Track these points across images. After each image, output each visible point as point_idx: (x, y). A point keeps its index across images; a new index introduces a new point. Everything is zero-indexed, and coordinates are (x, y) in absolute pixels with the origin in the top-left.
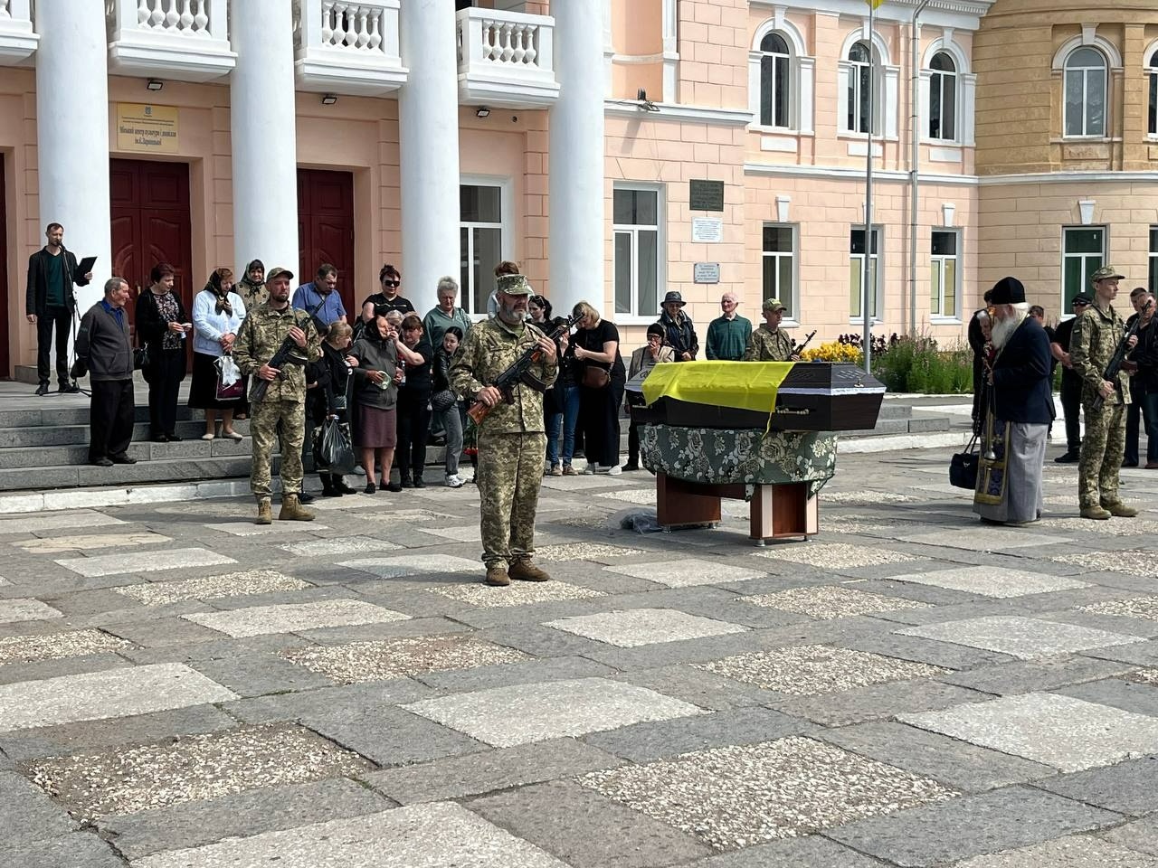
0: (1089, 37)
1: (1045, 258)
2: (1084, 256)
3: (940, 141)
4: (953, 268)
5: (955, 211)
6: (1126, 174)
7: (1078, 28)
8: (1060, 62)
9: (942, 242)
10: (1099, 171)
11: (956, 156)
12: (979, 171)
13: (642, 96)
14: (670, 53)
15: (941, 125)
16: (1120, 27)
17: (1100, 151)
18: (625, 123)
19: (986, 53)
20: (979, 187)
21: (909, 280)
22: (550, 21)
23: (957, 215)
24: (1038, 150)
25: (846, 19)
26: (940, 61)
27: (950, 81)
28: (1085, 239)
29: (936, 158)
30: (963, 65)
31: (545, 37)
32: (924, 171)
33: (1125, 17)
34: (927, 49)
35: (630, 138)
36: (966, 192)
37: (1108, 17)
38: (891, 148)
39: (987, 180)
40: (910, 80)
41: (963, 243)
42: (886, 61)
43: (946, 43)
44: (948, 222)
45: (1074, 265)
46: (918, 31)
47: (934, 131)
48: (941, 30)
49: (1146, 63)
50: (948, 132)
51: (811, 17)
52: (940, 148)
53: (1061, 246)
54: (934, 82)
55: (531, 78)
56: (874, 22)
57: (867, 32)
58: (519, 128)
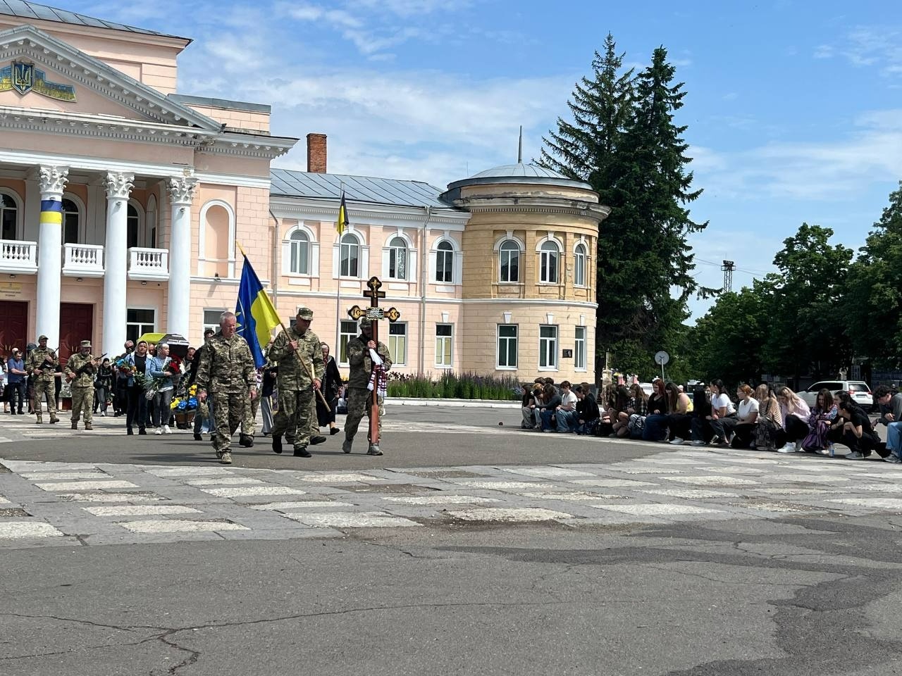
0: (510, 236)
1: (489, 339)
2: (508, 338)
3: (443, 282)
4: (449, 344)
5: (450, 315)
6: (527, 300)
7: (505, 232)
8: (497, 248)
9: (444, 330)
10: (514, 298)
11: (452, 290)
12: (463, 297)
13: (217, 275)
14: (232, 257)
15: (444, 274)
16: (525, 232)
17: (515, 290)
18: (208, 287)
19: (466, 242)
20: (464, 304)
21: (421, 347)
22: (167, 251)
23: (451, 317)
24: (487, 288)
25: (386, 228)
26: (444, 245)
27: (450, 255)
28: (509, 330)
29: (438, 291)
30: (456, 248)
31: (164, 257)
32: (430, 296)
33: (526, 227)
34: (433, 242)
35: (211, 292)
36: (457, 307)
37: (517, 227)
38: (413, 287)
39: (466, 301)
40: (423, 255)
41: (455, 331)
42: (411, 246)
43: (447, 237)
44: (446, 320)
45: (503, 342)
46: (428, 233)
47: (439, 277)
48: (443, 232)
49: (538, 248)
50: (449, 278)
51: (368, 228)
52: (442, 286)
53: (497, 333)
54: (440, 255)
55: (157, 272)
56: (405, 229)
57: (401, 234)
58: (161, 288)
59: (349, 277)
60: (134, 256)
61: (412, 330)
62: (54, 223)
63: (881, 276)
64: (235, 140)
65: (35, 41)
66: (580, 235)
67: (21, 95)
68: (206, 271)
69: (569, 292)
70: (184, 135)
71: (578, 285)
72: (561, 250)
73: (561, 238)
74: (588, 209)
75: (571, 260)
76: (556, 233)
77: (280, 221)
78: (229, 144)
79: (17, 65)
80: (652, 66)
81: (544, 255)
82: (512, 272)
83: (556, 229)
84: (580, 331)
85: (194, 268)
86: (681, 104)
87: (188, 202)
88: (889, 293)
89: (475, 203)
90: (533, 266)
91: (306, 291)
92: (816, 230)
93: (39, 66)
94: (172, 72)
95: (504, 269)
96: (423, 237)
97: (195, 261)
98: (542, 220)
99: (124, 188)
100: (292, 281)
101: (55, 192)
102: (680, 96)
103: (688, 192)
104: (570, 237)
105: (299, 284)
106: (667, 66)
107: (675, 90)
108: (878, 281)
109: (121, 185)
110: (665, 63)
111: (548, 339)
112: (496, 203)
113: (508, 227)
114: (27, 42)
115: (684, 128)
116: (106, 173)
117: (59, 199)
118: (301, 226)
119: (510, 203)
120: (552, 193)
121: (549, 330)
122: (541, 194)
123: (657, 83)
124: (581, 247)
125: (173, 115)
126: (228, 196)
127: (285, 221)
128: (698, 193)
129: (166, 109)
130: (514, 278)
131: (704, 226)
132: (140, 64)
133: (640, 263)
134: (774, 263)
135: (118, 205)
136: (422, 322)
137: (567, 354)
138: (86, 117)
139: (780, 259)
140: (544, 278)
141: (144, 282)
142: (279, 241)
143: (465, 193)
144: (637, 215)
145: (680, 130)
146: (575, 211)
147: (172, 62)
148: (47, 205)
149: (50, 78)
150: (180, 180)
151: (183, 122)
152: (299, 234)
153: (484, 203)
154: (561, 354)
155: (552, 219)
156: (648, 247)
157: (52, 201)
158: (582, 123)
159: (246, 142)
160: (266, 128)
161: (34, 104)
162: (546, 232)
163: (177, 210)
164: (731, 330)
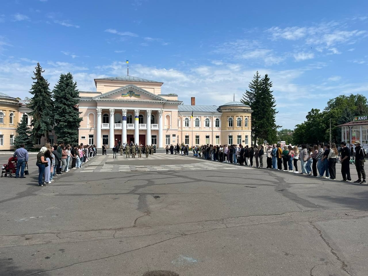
0: (230, 117)
1: (227, 139)
4: (219, 140)
5: (219, 134)
6: (234, 130)
7: (229, 116)
8: (228, 120)
9: (217, 137)
10: (232, 130)
11: (219, 129)
12: (221, 130)
13: (168, 128)
14: (171, 125)
15: (217, 125)
16: (233, 116)
17: (232, 128)
18: (166, 131)
19: (222, 119)
20: (221, 132)
21: (213, 140)
24: (226, 128)
25: (204, 117)
26: (217, 119)
27: (218, 122)
28: (231, 137)
30: (220, 120)
31: (158, 125)
32: (214, 130)
33: (234, 115)
34: (215, 119)
35: (167, 132)
36: (220, 132)
37: (232, 115)
38: (211, 128)
39: (222, 131)
40: (212, 122)
41: (220, 137)
42: (210, 120)
43: (218, 118)
44: (218, 135)
45: (229, 139)
46: (213, 117)
47: (216, 126)
48: (217, 117)
49: (237, 119)
50: (218, 126)
51: (201, 117)
52: (217, 128)
53: (228, 137)
54: (216, 122)
55: (157, 128)
56: (209, 117)
57: (208, 118)
58: (157, 131)
59: (197, 127)
60: (152, 126)
61: (210, 137)
62: (137, 120)
63: (321, 122)
64: (171, 102)
65: (133, 87)
66: (246, 116)
67: (131, 97)
68: (166, 128)
69: (244, 128)
70: (160, 102)
71: (246, 127)
72: (242, 120)
73: (242, 117)
74: (247, 111)
75: (244, 122)
76: (240, 116)
77: (183, 116)
78: (170, 103)
79: (130, 91)
80: (265, 78)
81: (238, 121)
82: (231, 124)
83: (241, 115)
84: (246, 137)
85: (163, 127)
86: (272, 86)
87: (162, 115)
88: (323, 125)
89: (223, 111)
90: (236, 123)
91: (188, 130)
92: (316, 110)
93: (134, 91)
94: (160, 89)
95: (230, 124)
96: (212, 118)
97: (164, 125)
98: (237, 113)
99: (150, 113)
100: (185, 128)
101: (137, 114)
102: (271, 85)
103: (274, 105)
104: (244, 117)
105: (187, 129)
106: (268, 78)
107: (270, 83)
108: (321, 123)
109: (149, 113)
110: (267, 78)
111: (239, 138)
112: (227, 110)
113: (230, 115)
114: (131, 87)
115: (272, 91)
116: (146, 110)
117: (138, 116)
118: (187, 117)
119: (230, 110)
120: (239, 108)
121: (239, 137)
122: (237, 108)
123: (266, 82)
124: (246, 119)
125: (158, 99)
126: (170, 113)
127: (184, 116)
128: (275, 105)
129: (157, 98)
130: (232, 126)
131: (278, 112)
132: (154, 88)
133: (262, 121)
134: (306, 118)
135: (149, 116)
136: (212, 136)
137: (243, 141)
138: (142, 100)
139: (307, 117)
140: (238, 126)
141: (154, 130)
142: (183, 120)
143: (221, 109)
144: (261, 111)
145: (271, 92)
146: (244, 111)
147: (160, 87)
148: (136, 117)
149: (136, 93)
150: (160, 111)
151: (160, 100)
152: (187, 119)
153: (225, 111)
154: (242, 141)
155: (239, 113)
156: (264, 118)
157: (137, 116)
158: (252, 91)
159: (173, 103)
160: (177, 99)
161: (133, 98)
162: (238, 116)
163: (160, 117)
164: (298, 133)
